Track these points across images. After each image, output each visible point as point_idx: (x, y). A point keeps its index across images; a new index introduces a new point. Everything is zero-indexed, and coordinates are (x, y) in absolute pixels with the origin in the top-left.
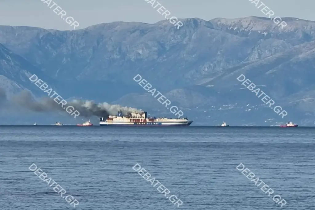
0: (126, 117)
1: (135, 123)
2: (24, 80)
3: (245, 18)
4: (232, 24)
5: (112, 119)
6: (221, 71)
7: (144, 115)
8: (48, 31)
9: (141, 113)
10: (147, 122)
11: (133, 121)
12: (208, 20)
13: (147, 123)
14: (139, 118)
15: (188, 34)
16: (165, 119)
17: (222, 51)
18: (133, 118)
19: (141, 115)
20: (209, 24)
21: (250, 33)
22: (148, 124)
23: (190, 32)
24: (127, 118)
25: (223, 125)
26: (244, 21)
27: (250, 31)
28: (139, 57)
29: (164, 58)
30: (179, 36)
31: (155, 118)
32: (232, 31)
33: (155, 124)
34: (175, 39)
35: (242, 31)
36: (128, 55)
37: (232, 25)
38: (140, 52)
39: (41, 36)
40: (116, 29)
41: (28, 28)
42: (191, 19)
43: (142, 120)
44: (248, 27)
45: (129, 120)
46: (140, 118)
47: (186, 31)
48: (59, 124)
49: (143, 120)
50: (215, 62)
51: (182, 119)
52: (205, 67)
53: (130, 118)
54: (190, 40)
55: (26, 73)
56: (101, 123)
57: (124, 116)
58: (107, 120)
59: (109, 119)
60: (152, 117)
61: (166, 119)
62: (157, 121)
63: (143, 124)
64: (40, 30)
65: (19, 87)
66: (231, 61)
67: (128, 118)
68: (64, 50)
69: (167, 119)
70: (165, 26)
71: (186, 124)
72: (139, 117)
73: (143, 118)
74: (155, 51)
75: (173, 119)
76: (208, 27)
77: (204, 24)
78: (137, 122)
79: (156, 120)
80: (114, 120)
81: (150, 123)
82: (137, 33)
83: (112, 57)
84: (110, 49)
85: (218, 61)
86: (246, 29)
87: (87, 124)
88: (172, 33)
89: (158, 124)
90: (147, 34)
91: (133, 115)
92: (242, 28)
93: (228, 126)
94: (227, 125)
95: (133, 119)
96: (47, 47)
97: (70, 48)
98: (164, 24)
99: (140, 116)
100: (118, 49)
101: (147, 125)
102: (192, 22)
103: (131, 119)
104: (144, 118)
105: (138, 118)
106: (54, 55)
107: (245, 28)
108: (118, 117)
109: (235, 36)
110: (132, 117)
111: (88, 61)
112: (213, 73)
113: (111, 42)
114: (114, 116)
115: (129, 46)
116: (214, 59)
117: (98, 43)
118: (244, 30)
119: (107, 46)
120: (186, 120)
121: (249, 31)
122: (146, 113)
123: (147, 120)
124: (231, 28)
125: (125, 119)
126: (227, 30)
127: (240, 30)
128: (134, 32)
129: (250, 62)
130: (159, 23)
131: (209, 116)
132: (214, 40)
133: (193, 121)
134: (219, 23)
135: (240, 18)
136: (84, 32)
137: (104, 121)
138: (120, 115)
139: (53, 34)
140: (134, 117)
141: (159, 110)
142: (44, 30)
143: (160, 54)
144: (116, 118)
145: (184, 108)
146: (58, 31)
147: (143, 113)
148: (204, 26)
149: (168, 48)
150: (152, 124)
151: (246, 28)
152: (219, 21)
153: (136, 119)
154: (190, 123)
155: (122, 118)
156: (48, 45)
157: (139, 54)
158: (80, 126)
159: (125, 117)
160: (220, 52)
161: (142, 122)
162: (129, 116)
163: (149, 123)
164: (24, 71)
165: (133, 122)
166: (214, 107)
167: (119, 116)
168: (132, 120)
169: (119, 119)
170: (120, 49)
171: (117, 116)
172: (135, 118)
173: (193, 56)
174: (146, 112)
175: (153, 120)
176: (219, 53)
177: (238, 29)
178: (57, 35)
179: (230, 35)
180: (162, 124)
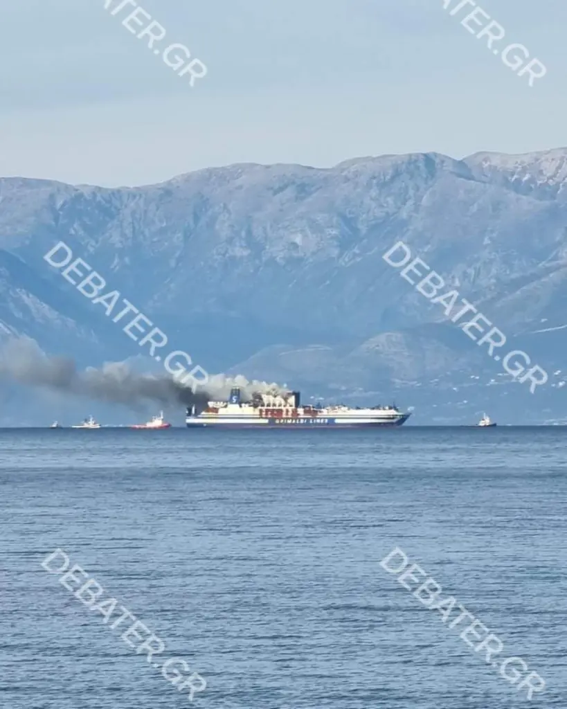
0: (250, 406)
1: (272, 421)
2: (18, 315)
3: (549, 152)
4: (517, 168)
5: (215, 410)
6: (493, 288)
7: (292, 400)
8: (77, 190)
9: (285, 395)
10: (299, 417)
11: (266, 414)
12: (459, 158)
13: (300, 419)
14: (280, 408)
15: (411, 192)
16: (343, 408)
17: (494, 235)
18: (265, 408)
19: (286, 399)
20: (463, 169)
21: (561, 189)
22: (302, 421)
23: (418, 189)
24: (252, 408)
25: (482, 424)
26: (547, 160)
27: (561, 185)
28: (295, 255)
29: (355, 255)
30: (390, 200)
31: (319, 406)
32: (517, 187)
33: (318, 421)
34: (381, 206)
35: (541, 184)
36: (267, 247)
37: (519, 170)
38: (298, 239)
39: (59, 203)
40: (238, 182)
41: (26, 183)
42: (417, 155)
43: (287, 411)
44: (555, 176)
45: (257, 412)
46: (282, 408)
47: (407, 187)
48: (91, 424)
49: (290, 413)
50: (478, 265)
51: (384, 409)
52: (453, 277)
53: (260, 408)
54: (417, 208)
55: (24, 297)
56: (191, 420)
57: (246, 403)
58: (203, 413)
59: (208, 409)
60: (311, 406)
61: (346, 408)
62: (326, 413)
63: (289, 421)
64: (57, 188)
65: (9, 332)
66: (516, 262)
67: (255, 406)
68: (116, 239)
69: (349, 409)
70: (357, 174)
71: (394, 421)
72: (280, 405)
73: (291, 406)
74: (333, 238)
75: (363, 409)
76: (460, 176)
77: (451, 168)
78: (276, 419)
79: (320, 412)
80: (222, 411)
81: (308, 419)
82: (289, 193)
83: (231, 253)
84: (225, 233)
85: (485, 263)
86: (551, 181)
87: (157, 423)
88: (374, 193)
89: (326, 421)
90: (315, 195)
91: (266, 399)
92: (541, 177)
93: (494, 425)
94: (491, 423)
95: (267, 411)
96: (75, 229)
97: (128, 232)
98: (353, 169)
99: (283, 402)
100: (243, 234)
101: (299, 424)
102: (421, 165)
103: (261, 411)
104: (294, 407)
105: (277, 408)
106: (91, 250)
107: (548, 179)
108: (230, 406)
109: (524, 197)
110: (263, 405)
111: (173, 263)
112: (474, 290)
113: (227, 215)
114: (220, 401)
115: (271, 226)
116: (476, 256)
117: (196, 218)
118: (546, 182)
119: (217, 227)
120: (393, 412)
121: (558, 184)
122: (297, 396)
123: (301, 411)
124: (515, 176)
125: (247, 410)
126: (506, 183)
127: (536, 183)
128: (281, 189)
129: (561, 262)
130: (342, 167)
131: (465, 402)
132: (474, 208)
133: (411, 414)
134: (486, 165)
135: (537, 153)
136: (161, 192)
137: (197, 415)
138: (234, 400)
139: (88, 198)
140: (268, 405)
141: (343, 388)
142: (67, 187)
143: (344, 244)
144: (226, 406)
145: (404, 382)
146: (100, 189)
147: (289, 394)
148: (451, 173)
149: (363, 229)
150: (311, 422)
151: (551, 178)
152: (486, 160)
153: (273, 410)
154: (404, 418)
155: (241, 406)
156: (75, 226)
157: (295, 245)
158: (140, 429)
159: (247, 405)
160: (491, 239)
161: (287, 419)
162: (257, 401)
163: (304, 419)
164: (18, 290)
165: (266, 418)
166: (477, 378)
167: (231, 402)
168: (264, 413)
169: (234, 409)
170: (249, 232)
171: (228, 402)
172: (271, 408)
173: (426, 250)
174: (297, 391)
175: (315, 412)
176: (487, 241)
177: (532, 180)
178: (99, 198)
179: (512, 195)
180: (337, 421)
